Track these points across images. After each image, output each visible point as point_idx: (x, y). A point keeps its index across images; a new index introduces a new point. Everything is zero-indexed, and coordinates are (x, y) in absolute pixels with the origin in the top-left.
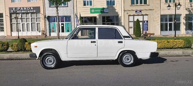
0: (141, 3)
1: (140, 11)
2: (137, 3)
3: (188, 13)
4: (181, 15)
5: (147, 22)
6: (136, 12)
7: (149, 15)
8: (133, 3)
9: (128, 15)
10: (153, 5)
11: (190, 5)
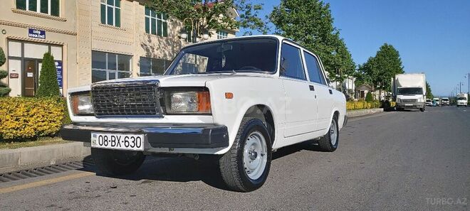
0: (44, 10)
1: (43, 33)
2: (33, 8)
3: (144, 54)
4: (131, 56)
5: (61, 63)
6: (31, 31)
7: (65, 47)
8: (20, 4)
9: (6, 36)
10: (75, 23)
11: (147, 39)
